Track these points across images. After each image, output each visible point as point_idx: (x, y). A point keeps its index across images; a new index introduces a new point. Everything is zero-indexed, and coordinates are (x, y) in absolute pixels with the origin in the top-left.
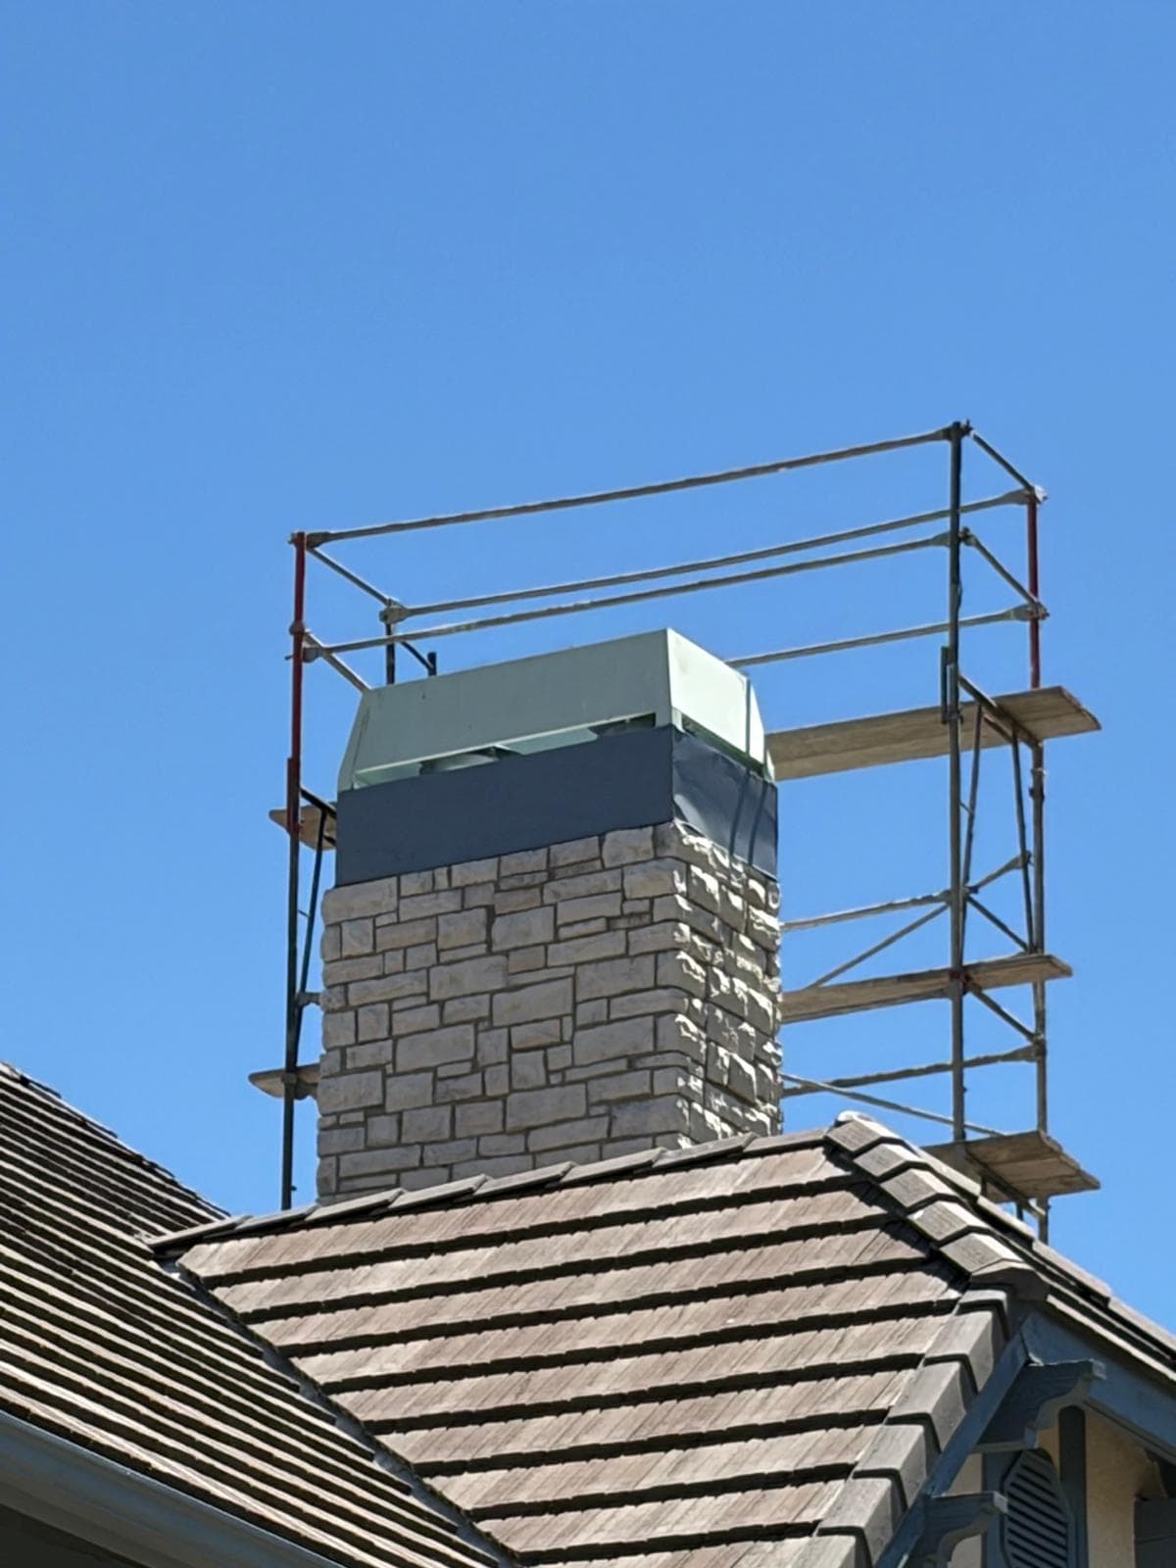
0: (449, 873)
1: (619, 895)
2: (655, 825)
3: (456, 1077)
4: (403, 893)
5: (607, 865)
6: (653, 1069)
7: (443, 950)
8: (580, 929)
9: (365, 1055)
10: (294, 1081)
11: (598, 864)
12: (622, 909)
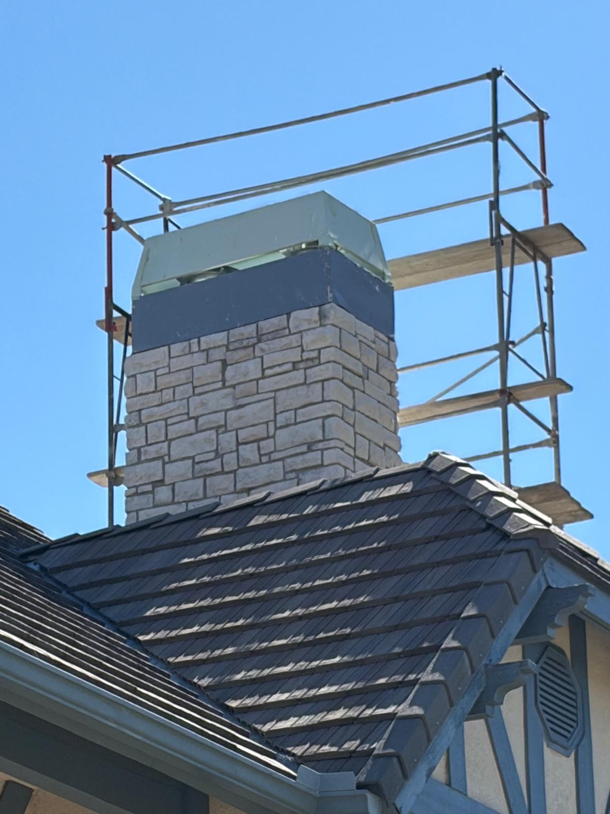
0: (199, 342)
1: (300, 349)
2: (320, 306)
3: (207, 461)
4: (172, 355)
5: (292, 331)
6: (322, 450)
7: (196, 387)
8: (278, 370)
9: (152, 451)
10: (114, 476)
11: (287, 331)
12: (301, 357)
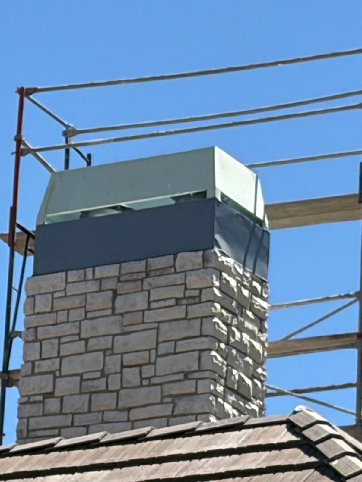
0: (94, 271)
1: (183, 286)
2: (204, 250)
3: (94, 379)
4: (68, 281)
5: (178, 270)
6: (198, 379)
7: (89, 312)
8: (162, 304)
9: (46, 366)
11: (173, 270)
12: (184, 294)
